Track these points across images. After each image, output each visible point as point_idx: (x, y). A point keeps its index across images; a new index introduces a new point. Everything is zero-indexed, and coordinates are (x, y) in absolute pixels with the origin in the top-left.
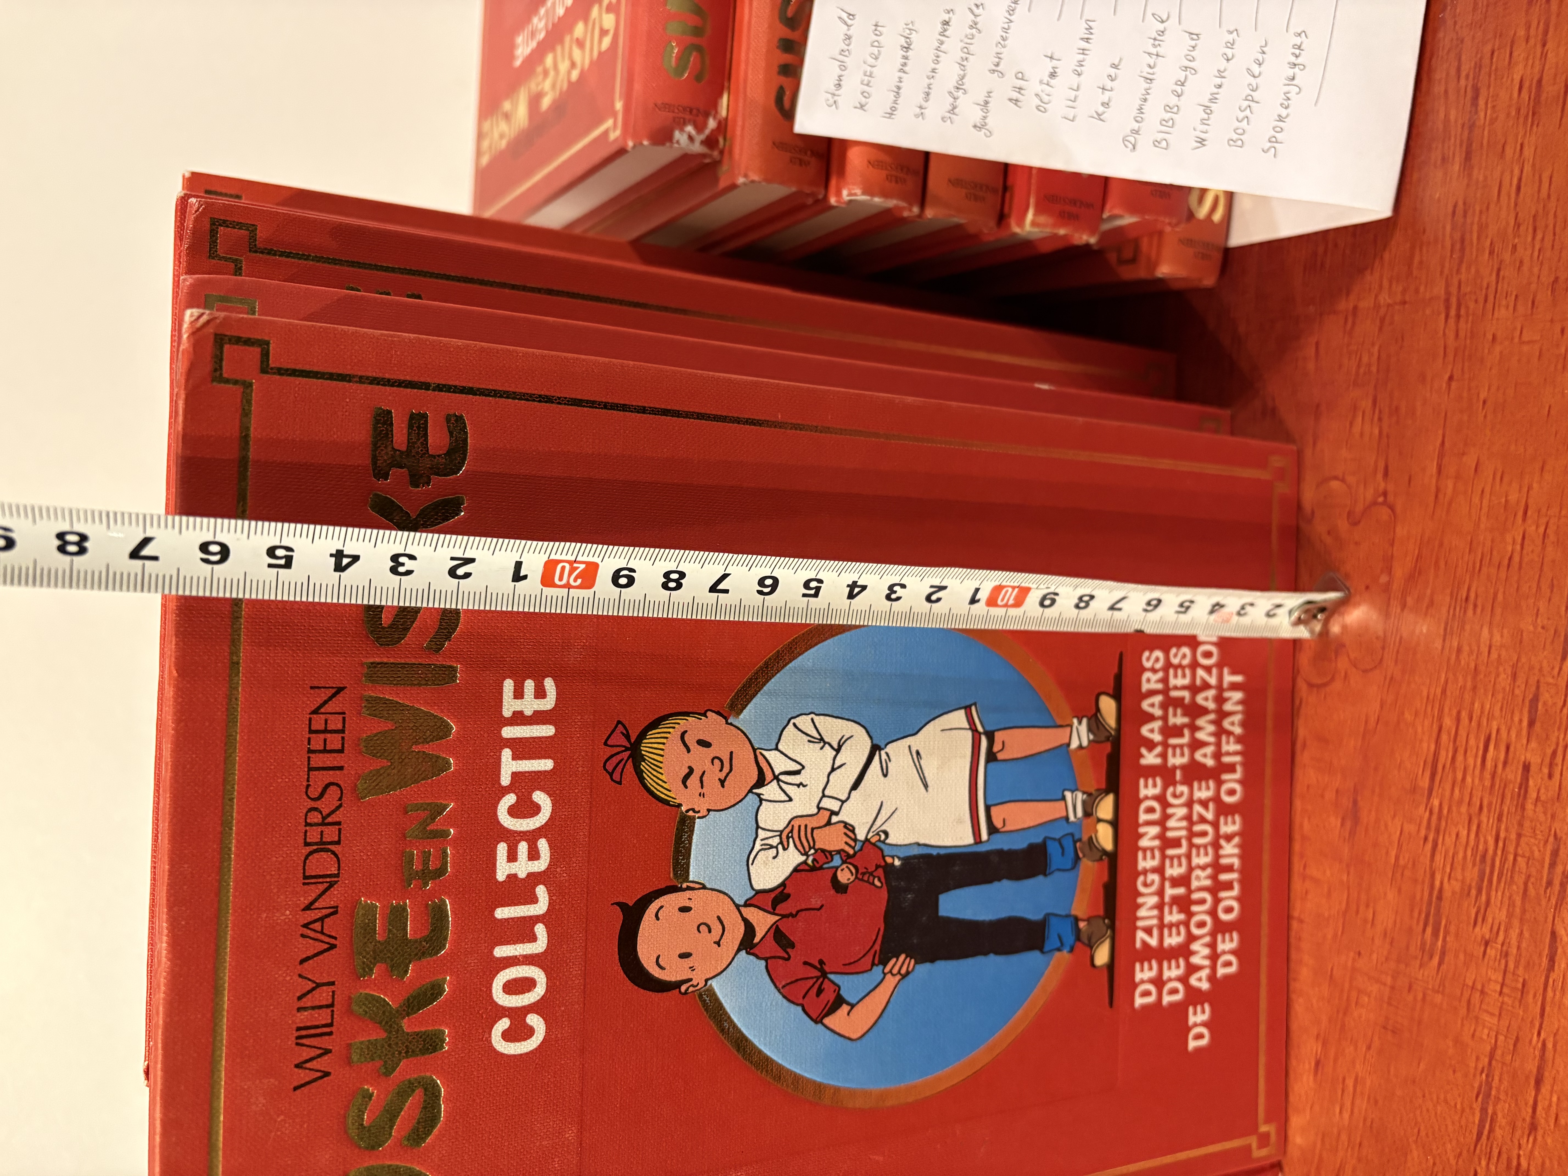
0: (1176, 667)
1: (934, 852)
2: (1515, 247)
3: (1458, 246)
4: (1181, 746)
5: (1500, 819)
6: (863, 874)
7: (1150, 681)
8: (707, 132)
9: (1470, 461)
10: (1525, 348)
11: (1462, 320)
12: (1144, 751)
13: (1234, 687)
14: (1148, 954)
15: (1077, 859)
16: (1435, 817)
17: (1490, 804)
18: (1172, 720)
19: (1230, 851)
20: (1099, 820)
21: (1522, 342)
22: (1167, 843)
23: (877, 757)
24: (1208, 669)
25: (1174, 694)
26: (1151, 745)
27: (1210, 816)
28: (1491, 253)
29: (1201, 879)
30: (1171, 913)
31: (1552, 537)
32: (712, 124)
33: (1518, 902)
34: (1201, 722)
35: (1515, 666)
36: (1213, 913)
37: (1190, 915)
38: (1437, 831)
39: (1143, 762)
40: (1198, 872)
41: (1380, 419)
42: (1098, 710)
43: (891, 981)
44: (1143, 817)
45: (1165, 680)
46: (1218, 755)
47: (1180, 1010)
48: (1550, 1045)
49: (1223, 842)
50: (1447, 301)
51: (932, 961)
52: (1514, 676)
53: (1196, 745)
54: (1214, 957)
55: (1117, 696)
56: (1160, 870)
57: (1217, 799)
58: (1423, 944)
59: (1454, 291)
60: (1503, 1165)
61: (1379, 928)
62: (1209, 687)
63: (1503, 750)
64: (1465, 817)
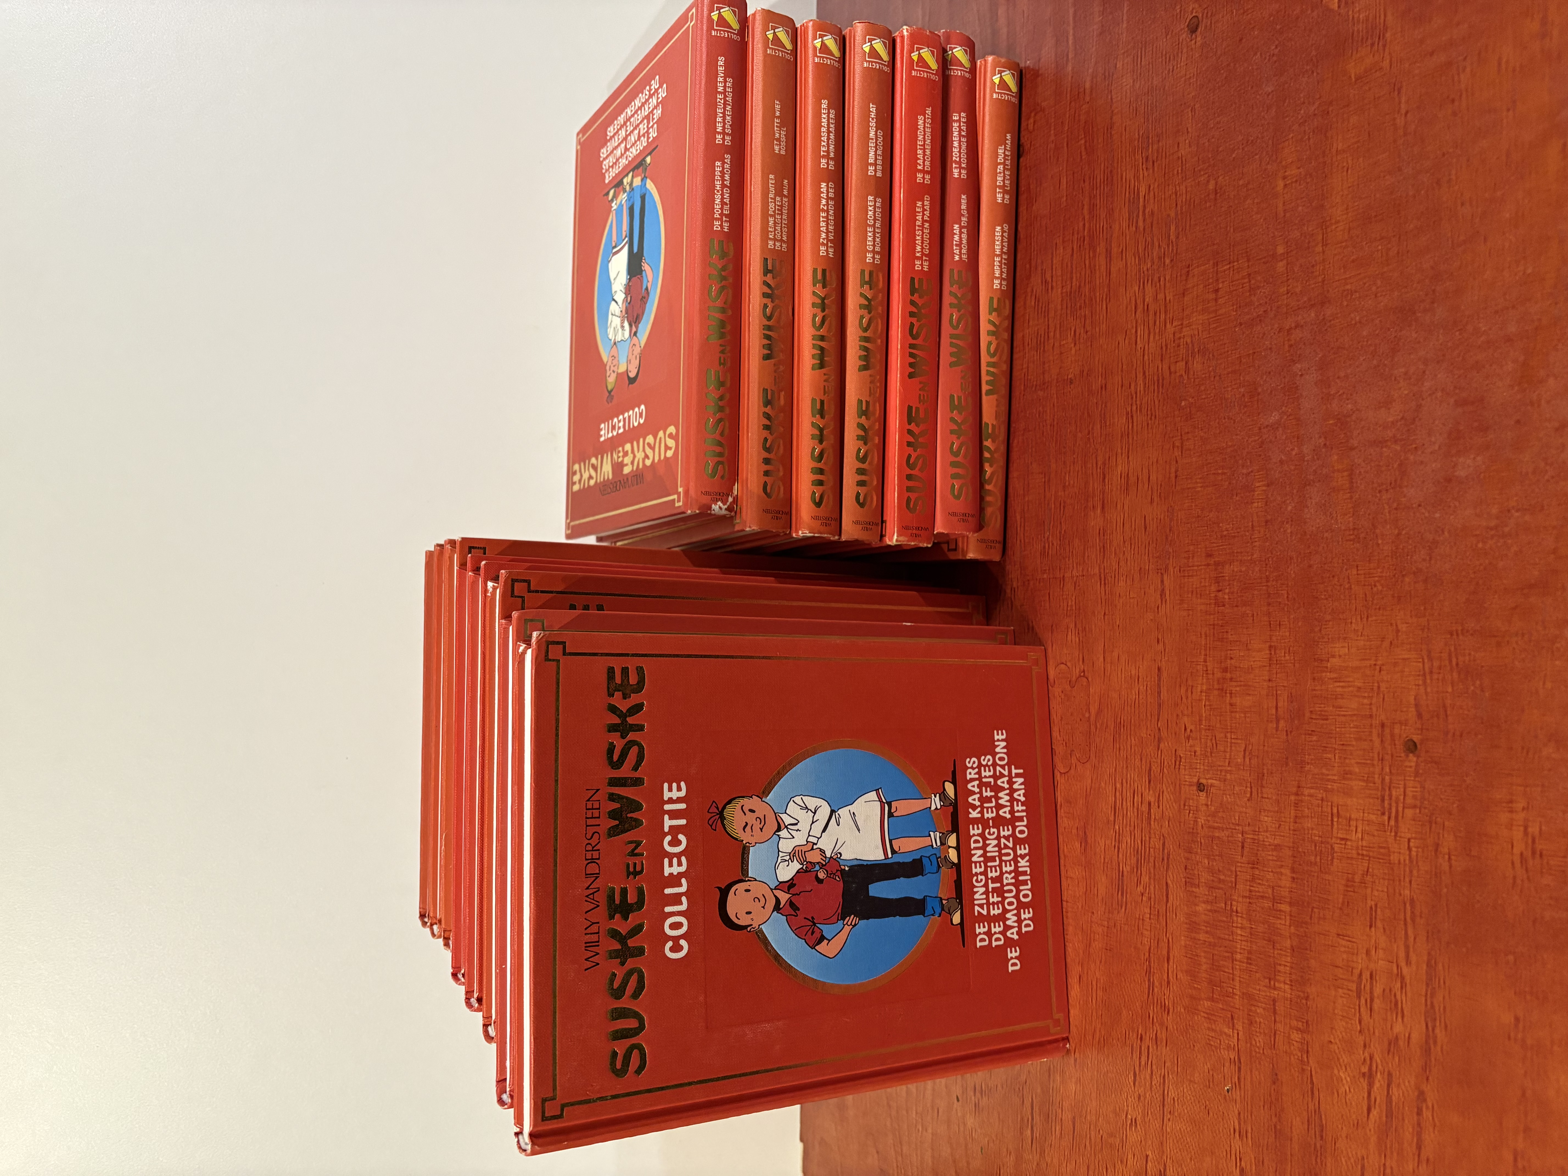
0: (985, 766)
1: (865, 863)
2: (1124, 552)
3: (1102, 550)
4: (991, 808)
5: (1142, 832)
6: (831, 874)
7: (971, 774)
8: (728, 504)
9: (1115, 654)
10: (1132, 601)
11: (1107, 586)
12: (970, 810)
13: (1017, 775)
14: (981, 919)
15: (939, 867)
16: (1117, 835)
17: (1138, 825)
18: (985, 794)
19: (1023, 863)
20: (950, 847)
21: (1130, 598)
22: (987, 859)
23: (834, 816)
24: (1003, 767)
25: (984, 780)
26: (974, 807)
27: (1011, 845)
28: (1115, 554)
29: (1008, 879)
30: (993, 897)
31: (1149, 691)
32: (730, 499)
33: (1152, 871)
34: (1001, 795)
35: (1141, 755)
36: (1017, 897)
37: (1004, 898)
39: (971, 816)
40: (1006, 875)
41: (1078, 633)
42: (944, 789)
43: (847, 928)
44: (973, 845)
45: (979, 773)
46: (1012, 812)
47: (1002, 950)
48: (1170, 940)
49: (1019, 859)
50: (1100, 575)
51: (868, 919)
52: (1141, 760)
53: (999, 807)
54: (1019, 921)
55: (954, 782)
56: (985, 873)
57: (1013, 835)
58: (1118, 901)
59: (1102, 572)
60: (1159, 1007)
61: (1100, 898)
62: (1004, 776)
63: (1140, 796)
64: (1129, 832)
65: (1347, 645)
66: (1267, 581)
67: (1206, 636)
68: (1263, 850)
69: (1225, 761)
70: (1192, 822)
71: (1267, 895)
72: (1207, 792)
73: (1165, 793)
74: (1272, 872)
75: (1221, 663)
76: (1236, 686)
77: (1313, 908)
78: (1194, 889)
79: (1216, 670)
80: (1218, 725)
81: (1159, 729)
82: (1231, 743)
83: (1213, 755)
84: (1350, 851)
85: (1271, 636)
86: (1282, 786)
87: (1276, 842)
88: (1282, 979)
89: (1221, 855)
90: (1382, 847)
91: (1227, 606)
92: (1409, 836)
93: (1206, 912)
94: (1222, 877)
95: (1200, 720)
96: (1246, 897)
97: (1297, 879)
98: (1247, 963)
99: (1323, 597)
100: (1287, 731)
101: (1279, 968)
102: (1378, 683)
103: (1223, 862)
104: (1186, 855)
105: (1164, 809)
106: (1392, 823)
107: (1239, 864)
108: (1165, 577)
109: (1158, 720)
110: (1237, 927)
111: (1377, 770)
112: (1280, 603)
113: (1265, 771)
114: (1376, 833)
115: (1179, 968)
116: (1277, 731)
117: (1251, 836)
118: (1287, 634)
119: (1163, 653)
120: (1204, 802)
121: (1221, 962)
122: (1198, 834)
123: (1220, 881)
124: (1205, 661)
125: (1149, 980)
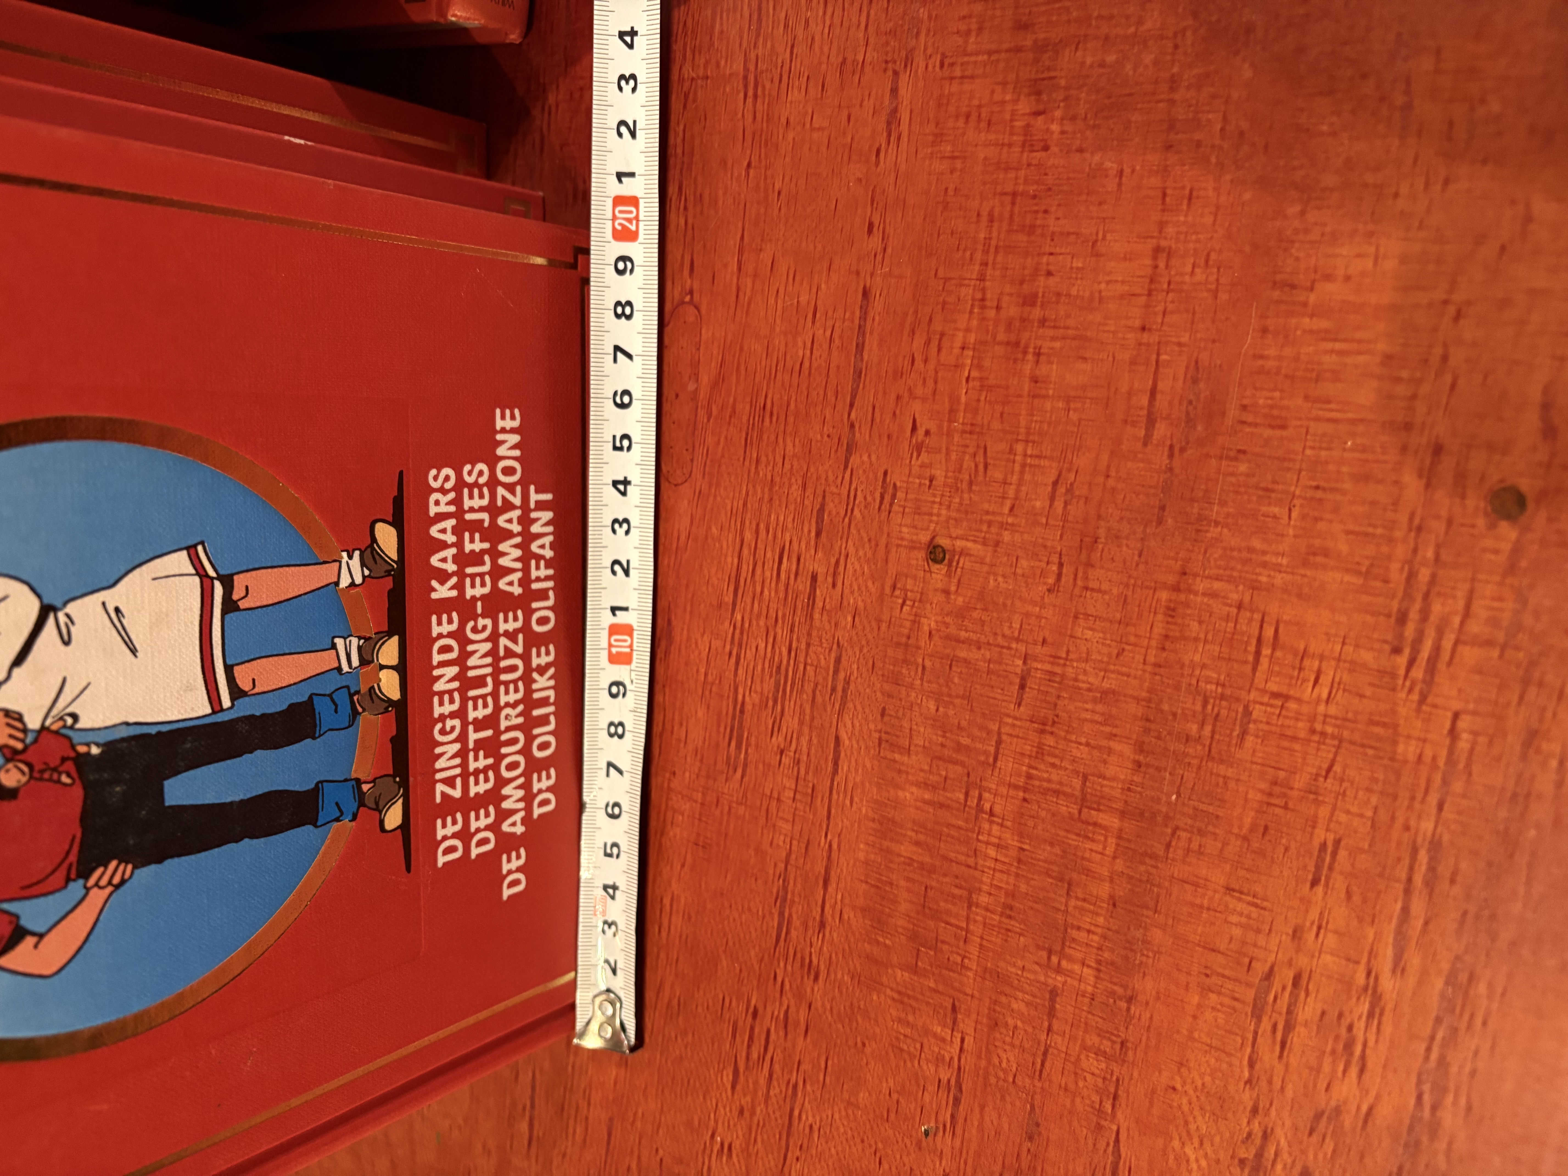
0: (471, 487)
1: (153, 730)
2: (807, 21)
3: (755, 18)
4: (482, 575)
5: (792, 631)
6: (42, 771)
7: (439, 504)
9: (766, 257)
10: (816, 135)
11: (759, 101)
12: (434, 583)
13: (541, 506)
14: (449, 806)
15: (355, 714)
16: (738, 631)
17: (784, 616)
18: (468, 547)
19: (543, 684)
20: (382, 667)
21: (812, 129)
22: (468, 683)
23: (50, 621)
24: (510, 488)
25: (469, 517)
26: (443, 576)
27: (519, 649)
28: (786, 26)
29: (511, 717)
30: (476, 759)
31: (837, 342)
33: (808, 711)
34: (503, 547)
35: (805, 477)
36: (526, 751)
37: (500, 758)
38: (740, 646)
39: (434, 596)
40: (508, 711)
41: (685, 208)
42: (374, 540)
43: (97, 897)
44: (437, 658)
45: (457, 502)
46: (525, 582)
47: (491, 860)
49: (535, 675)
50: (745, 78)
51: (160, 861)
52: (804, 487)
53: (499, 572)
54: (528, 798)
55: (397, 522)
56: (461, 714)
57: (526, 628)
58: (728, 758)
59: (752, 67)
60: (798, 964)
61: (691, 747)
62: (512, 507)
63: (794, 560)
64: (763, 630)
65: (1372, 250)
66: (1172, 89)
67: (991, 220)
68: (1070, 698)
69: (1002, 504)
70: (908, 624)
71: (1068, 790)
72: (950, 565)
73: (852, 559)
74: (1088, 744)
75: (1022, 283)
76: (1053, 339)
77: (1176, 829)
78: (897, 757)
79: (1006, 299)
80: (996, 425)
81: (852, 426)
82: (1024, 465)
83: (974, 487)
84: (1292, 723)
85: (1162, 225)
86: (1142, 567)
87: (1106, 685)
88: (1079, 955)
89: (967, 697)
90: (1377, 724)
91: (1054, 149)
92: (1456, 705)
93: (919, 804)
94: (965, 741)
95: (952, 411)
96: (1016, 787)
97: (1148, 765)
98: (1002, 914)
99: (1325, 128)
100: (1171, 447)
101: (1074, 933)
102: (1445, 345)
103: (972, 710)
104: (887, 687)
105: (846, 591)
106: (1418, 673)
107: (1010, 720)
108: (904, 79)
109: (852, 405)
110: (987, 843)
111: (1401, 552)
112: (1199, 144)
113: (1102, 532)
114: (1368, 691)
115: (847, 901)
116: (1145, 444)
117: (1048, 667)
118: (1208, 220)
119: (879, 258)
120: (939, 585)
121: (942, 904)
122: (918, 648)
123: (959, 747)
124: (982, 278)
125: (781, 914)
